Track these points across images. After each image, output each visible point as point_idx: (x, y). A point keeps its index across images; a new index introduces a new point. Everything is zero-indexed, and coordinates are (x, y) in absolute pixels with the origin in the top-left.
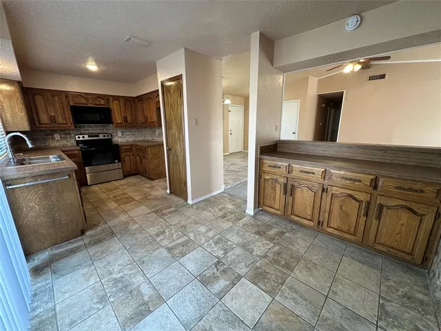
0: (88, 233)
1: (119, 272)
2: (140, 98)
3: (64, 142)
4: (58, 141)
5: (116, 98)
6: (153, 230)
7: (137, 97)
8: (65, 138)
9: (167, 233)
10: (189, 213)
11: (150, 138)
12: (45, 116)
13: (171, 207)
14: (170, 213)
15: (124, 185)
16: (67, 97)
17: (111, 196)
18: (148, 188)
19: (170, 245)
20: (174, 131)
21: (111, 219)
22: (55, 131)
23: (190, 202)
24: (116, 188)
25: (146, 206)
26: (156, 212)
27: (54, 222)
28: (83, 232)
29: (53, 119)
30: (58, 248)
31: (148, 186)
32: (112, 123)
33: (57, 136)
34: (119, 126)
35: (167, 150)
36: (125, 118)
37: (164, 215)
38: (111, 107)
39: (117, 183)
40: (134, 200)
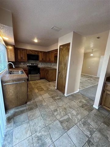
0: (28, 103)
1: (40, 132)
2: (49, 52)
3: (24, 66)
4: (22, 65)
5: (41, 52)
6: (52, 108)
7: (48, 52)
8: (24, 64)
9: (59, 111)
10: (66, 101)
11: (49, 66)
12: (20, 57)
13: (58, 96)
14: (58, 99)
15: (40, 82)
16: (26, 51)
17: (36, 87)
18: (48, 85)
19: (61, 120)
20: (63, 65)
21: (36, 98)
22: (22, 62)
23: (66, 95)
24: (37, 83)
25: (48, 94)
26: (52, 97)
27: (17, 98)
28: (26, 103)
29: (22, 58)
30: (18, 108)
31: (48, 84)
32: (39, 60)
33: (22, 64)
34: (41, 61)
35: (58, 73)
36: (43, 59)
37: (56, 100)
38: (39, 55)
39: (38, 81)
40: (44, 90)
